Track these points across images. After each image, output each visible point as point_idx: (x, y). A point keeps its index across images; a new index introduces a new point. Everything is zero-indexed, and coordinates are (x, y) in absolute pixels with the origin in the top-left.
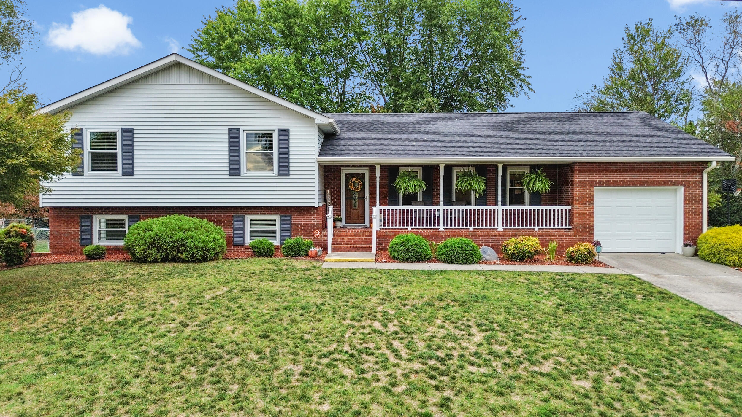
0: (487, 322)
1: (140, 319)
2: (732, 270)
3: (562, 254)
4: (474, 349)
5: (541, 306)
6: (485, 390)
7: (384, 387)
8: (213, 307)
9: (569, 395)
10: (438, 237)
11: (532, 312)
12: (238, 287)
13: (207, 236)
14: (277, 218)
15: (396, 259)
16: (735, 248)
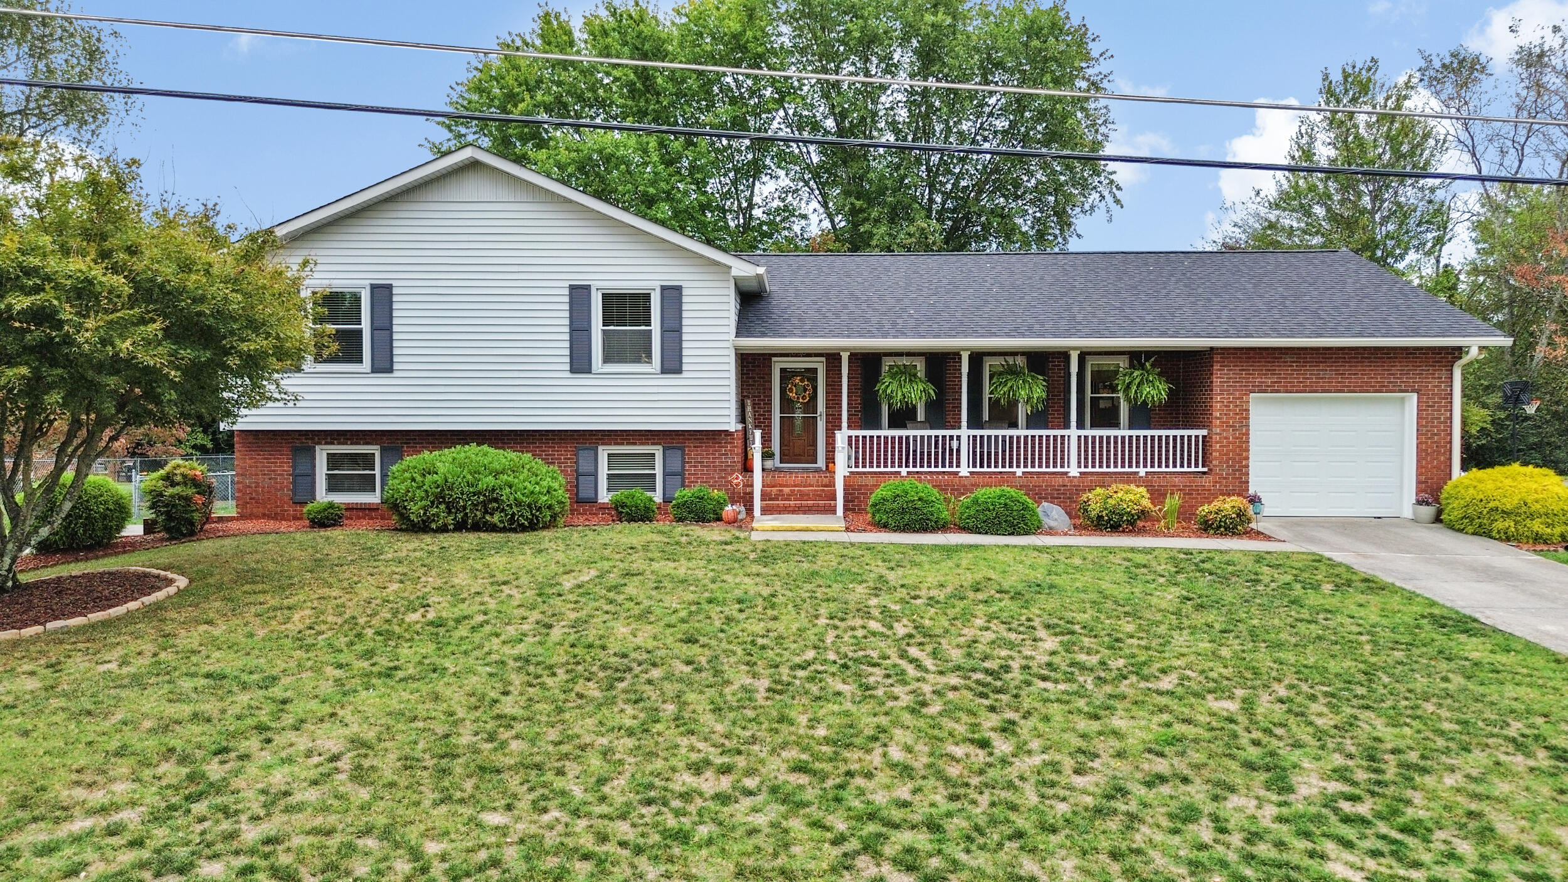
0: (1061, 623)
1: (465, 618)
2: (1503, 546)
3: (1190, 519)
4: (1046, 659)
5: (1154, 601)
6: (1070, 712)
7: (907, 707)
8: (583, 600)
9: (1203, 719)
10: (959, 487)
11: (1138, 608)
12: (615, 570)
13: (537, 483)
14: (658, 451)
15: (884, 527)
16: (1509, 506)
